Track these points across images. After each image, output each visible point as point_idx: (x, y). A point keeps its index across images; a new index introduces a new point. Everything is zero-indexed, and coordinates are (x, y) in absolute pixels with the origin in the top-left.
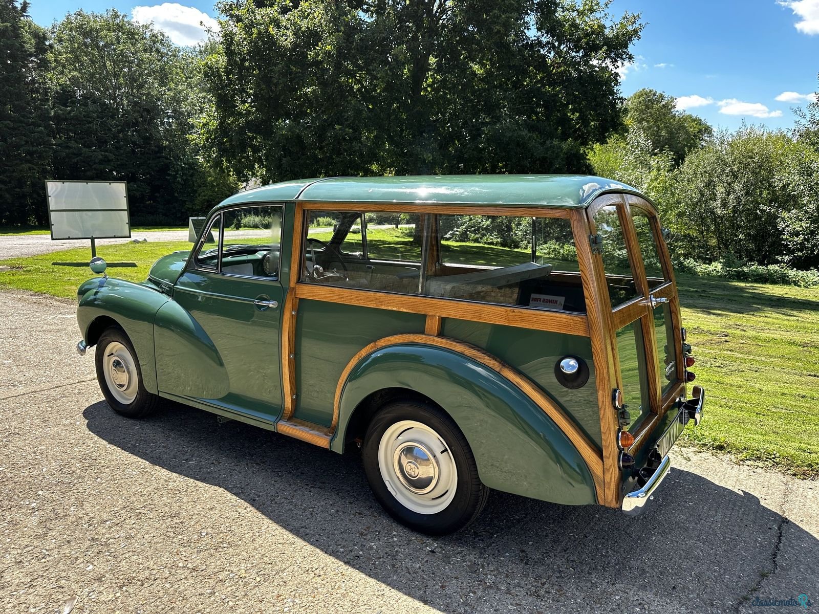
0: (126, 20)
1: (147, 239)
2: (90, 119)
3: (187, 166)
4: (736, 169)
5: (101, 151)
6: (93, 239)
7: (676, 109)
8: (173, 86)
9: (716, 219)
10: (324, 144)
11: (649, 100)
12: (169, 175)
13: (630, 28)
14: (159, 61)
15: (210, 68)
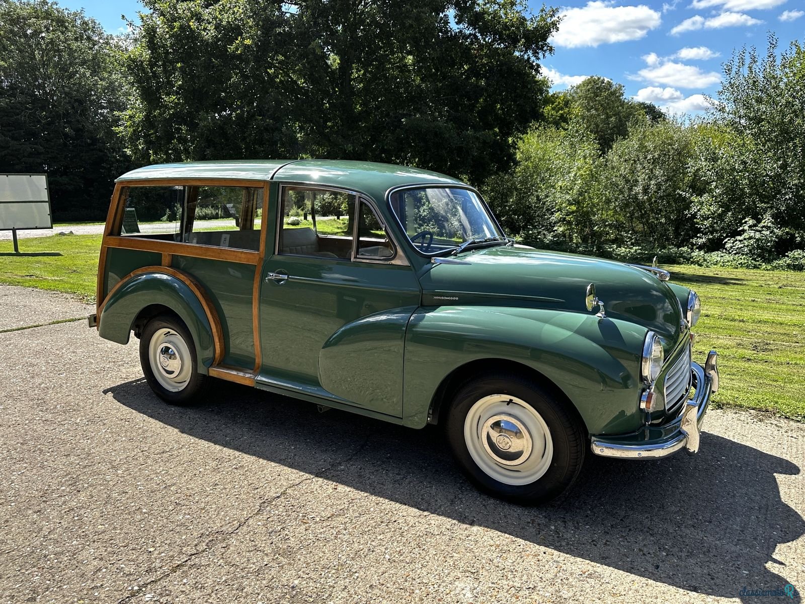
0: (55, 7)
1: (73, 232)
2: (18, 111)
3: (122, 159)
4: (657, 156)
5: (30, 144)
6: (14, 231)
8: (106, 75)
9: (640, 205)
10: (246, 135)
11: (597, 88)
12: (104, 168)
13: (549, 21)
14: (91, 49)
15: (134, 61)
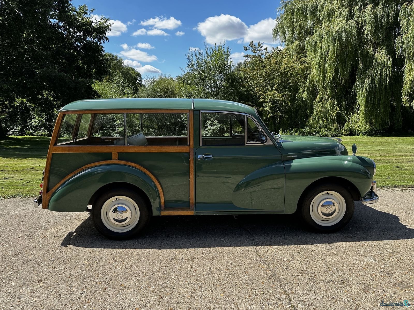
7: (124, 64)
11: (110, 59)
13: (105, 25)
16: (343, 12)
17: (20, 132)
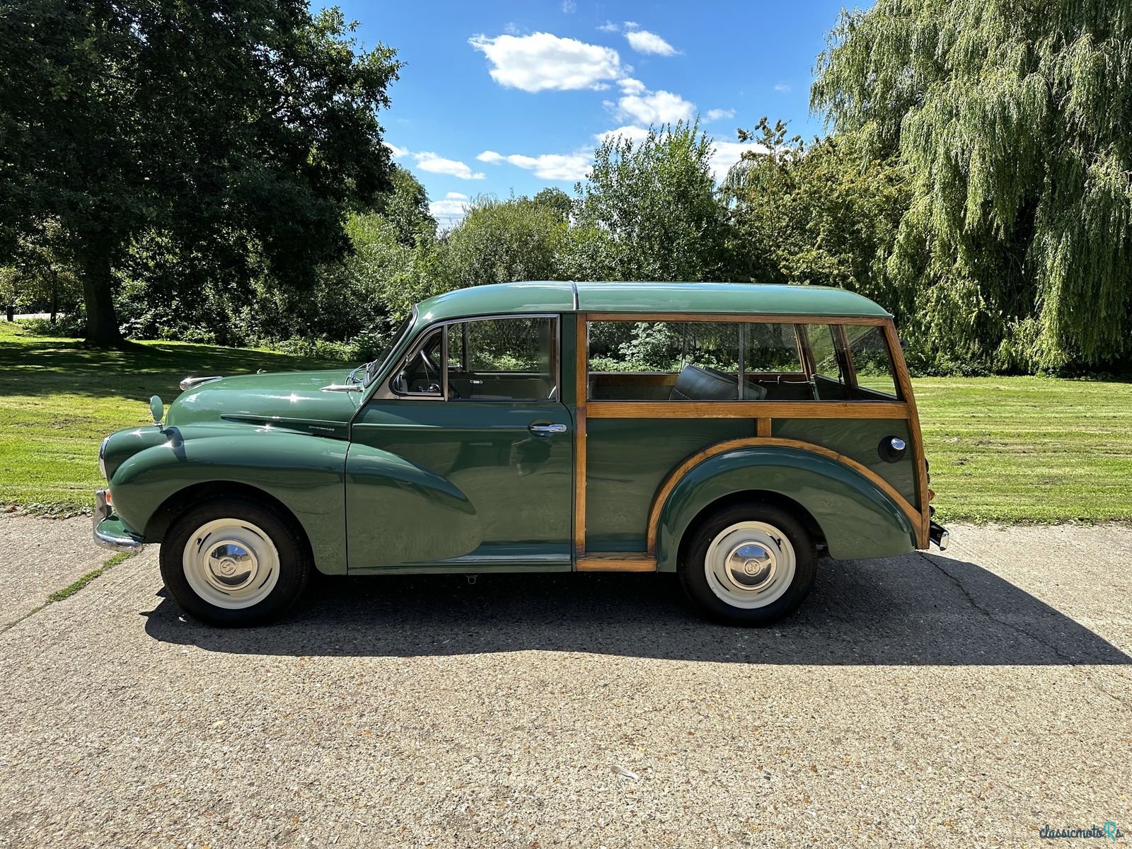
4: (515, 248)
16: (1009, 51)
17: (145, 331)
